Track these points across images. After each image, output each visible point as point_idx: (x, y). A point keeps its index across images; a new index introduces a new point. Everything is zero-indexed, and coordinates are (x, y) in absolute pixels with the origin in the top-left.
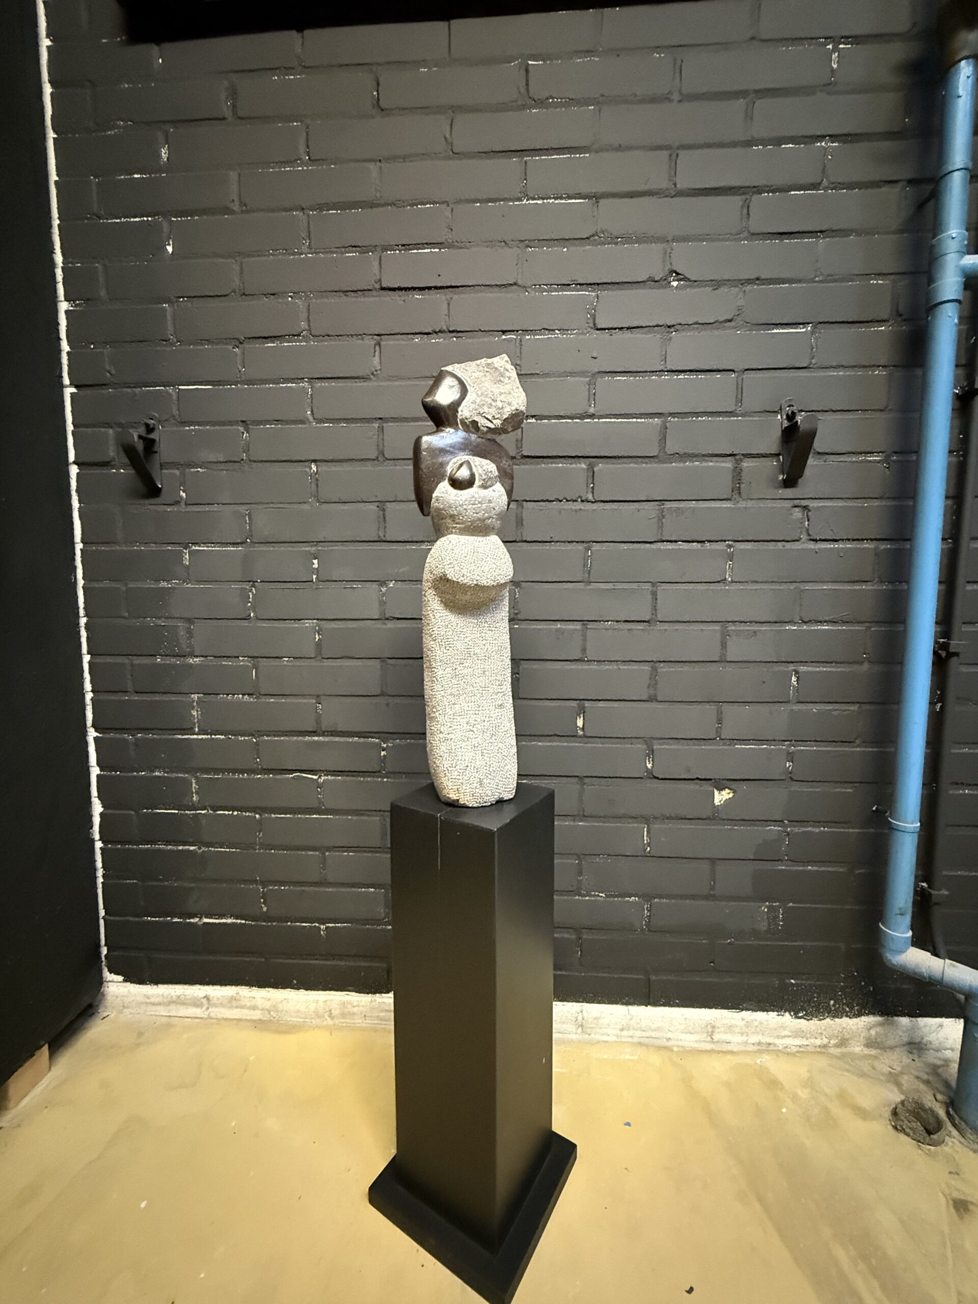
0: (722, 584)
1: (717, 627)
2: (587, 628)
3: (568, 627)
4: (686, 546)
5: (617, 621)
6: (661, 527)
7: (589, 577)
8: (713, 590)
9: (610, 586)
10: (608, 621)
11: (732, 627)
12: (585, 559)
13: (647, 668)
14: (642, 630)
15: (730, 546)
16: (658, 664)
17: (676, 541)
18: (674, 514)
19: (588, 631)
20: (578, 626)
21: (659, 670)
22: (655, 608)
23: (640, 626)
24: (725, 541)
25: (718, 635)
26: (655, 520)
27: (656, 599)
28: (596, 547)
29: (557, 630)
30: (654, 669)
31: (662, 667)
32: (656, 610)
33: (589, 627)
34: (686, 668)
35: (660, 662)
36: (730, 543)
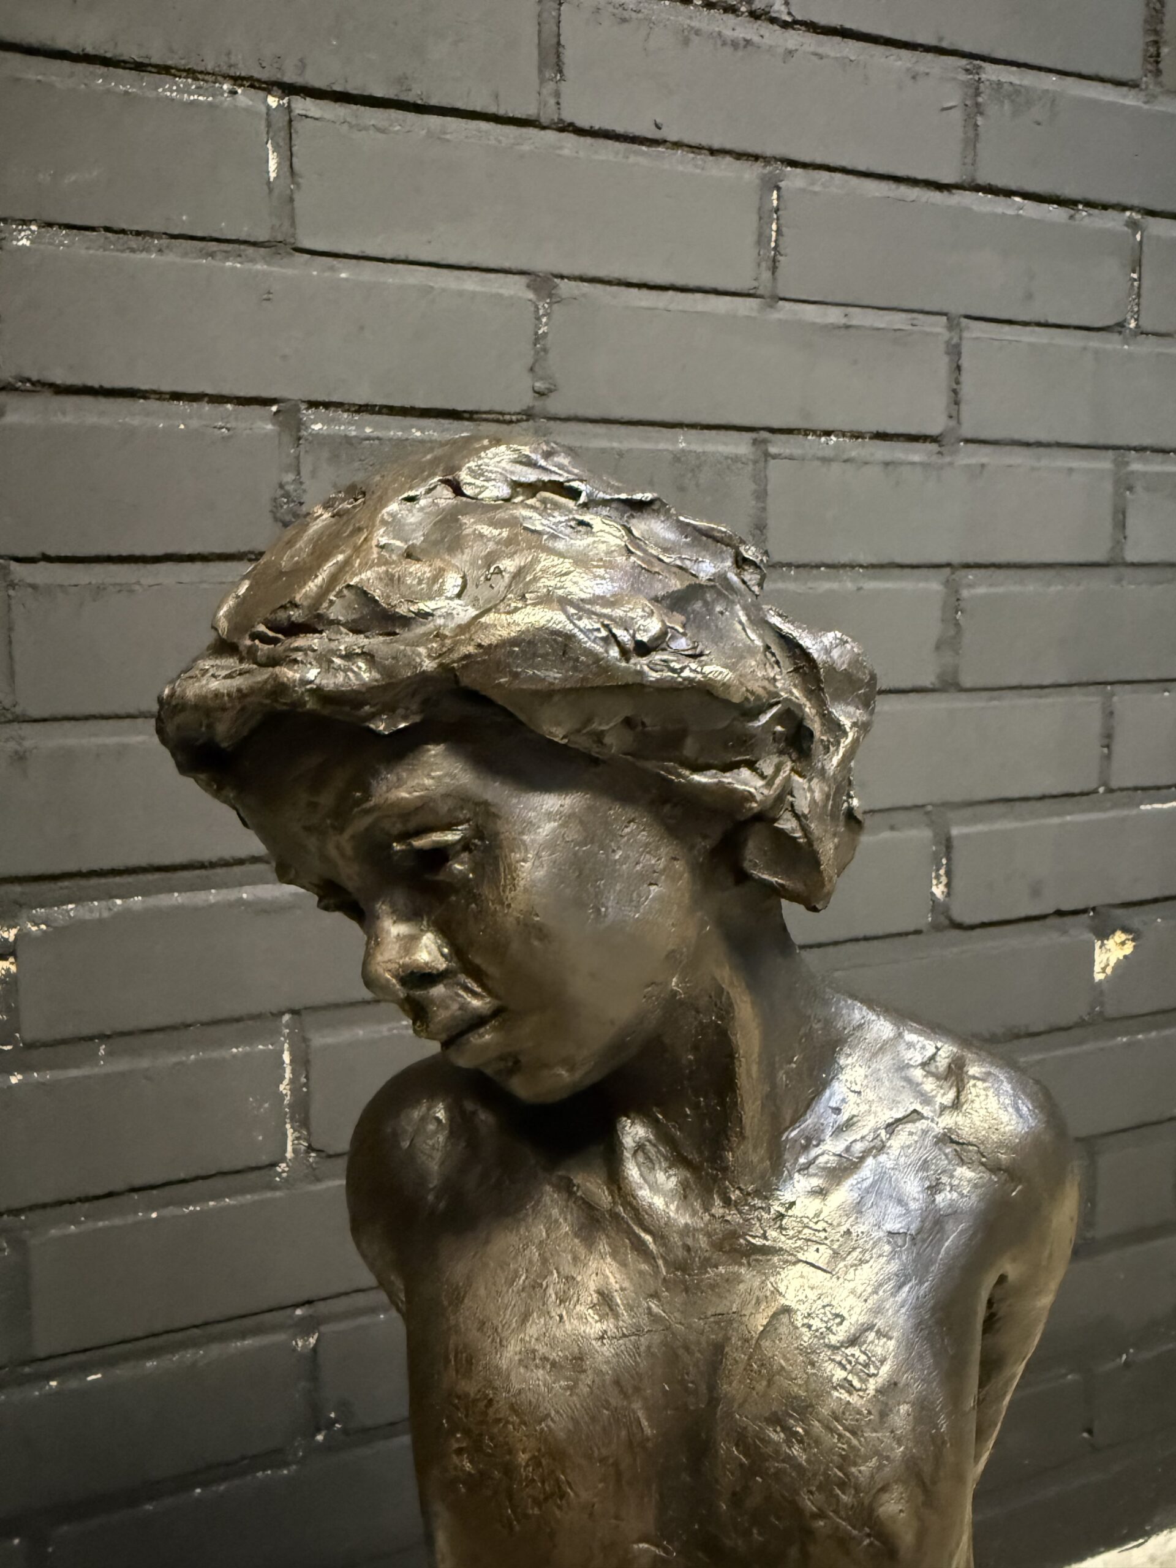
0: (1115, 337)
1: (1104, 463)
2: (767, 455)
3: (710, 448)
4: (1032, 209)
5: (857, 435)
6: (972, 140)
7: (774, 279)
8: (1096, 352)
9: (834, 316)
10: (828, 433)
11: (1137, 466)
12: (764, 215)
13: (933, 585)
14: (924, 465)
15: (1134, 225)
16: (963, 572)
17: (1009, 193)
18: (1007, 106)
19: (772, 462)
20: (740, 446)
21: (965, 593)
22: (955, 397)
23: (917, 454)
24: (1124, 209)
25: (1108, 487)
26: (957, 115)
27: (959, 368)
28: (795, 179)
29: (678, 458)
30: (953, 589)
31: (970, 586)
32: (957, 403)
33: (773, 450)
34: (1031, 586)
35: (967, 566)
36: (1136, 216)
